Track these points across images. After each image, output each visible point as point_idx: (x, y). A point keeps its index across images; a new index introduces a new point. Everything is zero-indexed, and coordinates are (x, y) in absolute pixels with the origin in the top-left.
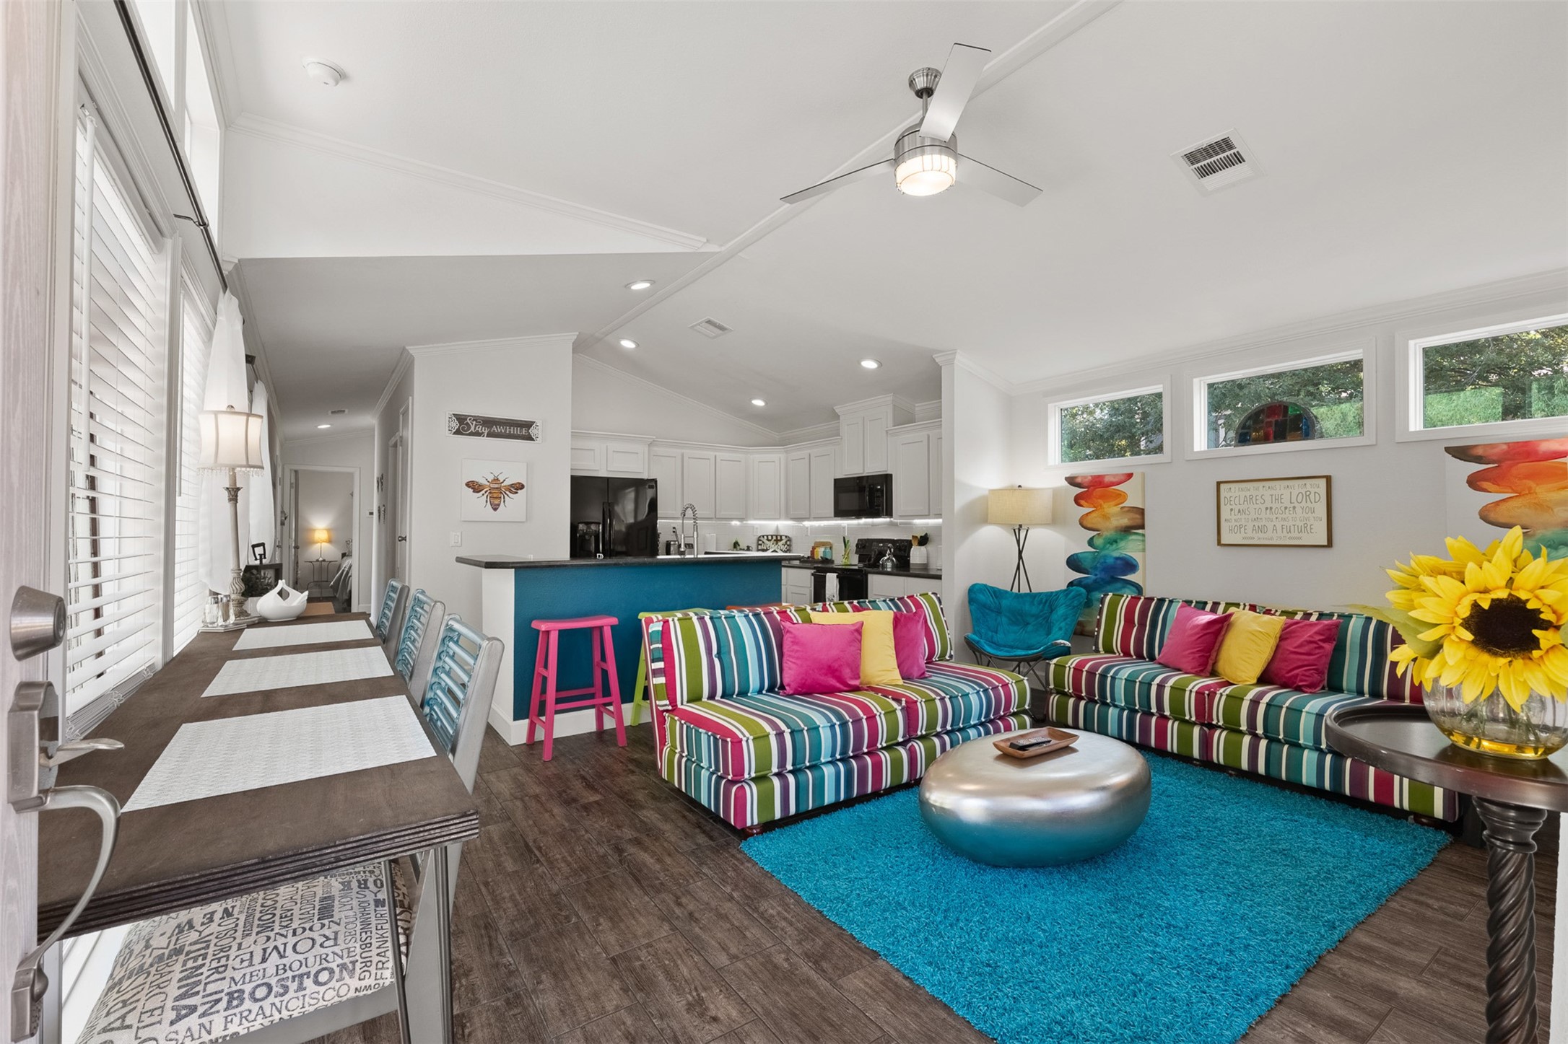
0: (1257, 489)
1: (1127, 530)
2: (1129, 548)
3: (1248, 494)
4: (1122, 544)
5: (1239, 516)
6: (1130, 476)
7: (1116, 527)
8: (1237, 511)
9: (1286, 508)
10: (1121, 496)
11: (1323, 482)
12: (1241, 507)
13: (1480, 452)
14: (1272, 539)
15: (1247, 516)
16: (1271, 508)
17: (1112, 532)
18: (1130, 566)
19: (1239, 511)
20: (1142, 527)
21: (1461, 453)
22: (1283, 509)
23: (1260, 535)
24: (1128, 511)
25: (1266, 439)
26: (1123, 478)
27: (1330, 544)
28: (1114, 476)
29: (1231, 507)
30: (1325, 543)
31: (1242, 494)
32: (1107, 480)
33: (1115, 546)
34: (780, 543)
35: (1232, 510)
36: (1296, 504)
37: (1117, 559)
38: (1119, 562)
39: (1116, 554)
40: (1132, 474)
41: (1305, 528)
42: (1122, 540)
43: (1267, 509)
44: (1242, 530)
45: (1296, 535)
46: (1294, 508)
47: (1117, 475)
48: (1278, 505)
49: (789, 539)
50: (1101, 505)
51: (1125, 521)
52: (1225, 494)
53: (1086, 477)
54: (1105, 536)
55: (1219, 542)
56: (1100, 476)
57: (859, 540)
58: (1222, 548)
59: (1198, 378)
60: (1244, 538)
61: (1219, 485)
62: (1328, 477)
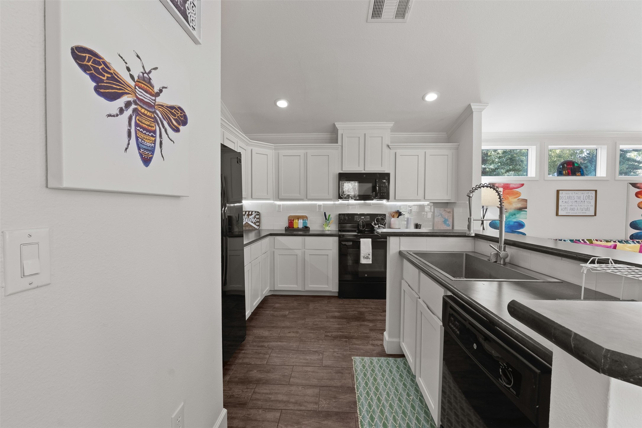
0: (572, 194)
1: (520, 209)
2: (521, 217)
3: (569, 195)
4: (517, 216)
5: (565, 204)
6: (523, 185)
7: (515, 208)
8: (564, 202)
9: (582, 201)
10: (519, 194)
11: (594, 192)
12: (566, 201)
13: (638, 185)
14: (576, 213)
15: (568, 204)
16: (577, 201)
17: (513, 210)
18: (521, 225)
19: (565, 202)
20: (526, 208)
21: (634, 185)
22: (581, 202)
23: (573, 212)
24: (521, 201)
25: (568, 174)
26: (519, 186)
28: (515, 184)
29: (563, 200)
30: (594, 215)
31: (567, 195)
32: (511, 186)
33: (514, 216)
34: (250, 217)
35: (562, 201)
36: (585, 200)
37: (515, 222)
38: (516, 224)
39: (515, 220)
40: (524, 184)
41: (587, 209)
42: (518, 214)
43: (575, 201)
44: (566, 209)
45: (585, 212)
46: (584, 201)
47: (516, 184)
48: (579, 200)
49: (258, 214)
50: (508, 197)
51: (519, 205)
52: (560, 195)
53: (500, 184)
54: (509, 212)
55: (557, 214)
56: (507, 184)
57: (340, 215)
58: (558, 217)
59: (549, 146)
60: (566, 213)
61: (558, 192)
62: (596, 191)
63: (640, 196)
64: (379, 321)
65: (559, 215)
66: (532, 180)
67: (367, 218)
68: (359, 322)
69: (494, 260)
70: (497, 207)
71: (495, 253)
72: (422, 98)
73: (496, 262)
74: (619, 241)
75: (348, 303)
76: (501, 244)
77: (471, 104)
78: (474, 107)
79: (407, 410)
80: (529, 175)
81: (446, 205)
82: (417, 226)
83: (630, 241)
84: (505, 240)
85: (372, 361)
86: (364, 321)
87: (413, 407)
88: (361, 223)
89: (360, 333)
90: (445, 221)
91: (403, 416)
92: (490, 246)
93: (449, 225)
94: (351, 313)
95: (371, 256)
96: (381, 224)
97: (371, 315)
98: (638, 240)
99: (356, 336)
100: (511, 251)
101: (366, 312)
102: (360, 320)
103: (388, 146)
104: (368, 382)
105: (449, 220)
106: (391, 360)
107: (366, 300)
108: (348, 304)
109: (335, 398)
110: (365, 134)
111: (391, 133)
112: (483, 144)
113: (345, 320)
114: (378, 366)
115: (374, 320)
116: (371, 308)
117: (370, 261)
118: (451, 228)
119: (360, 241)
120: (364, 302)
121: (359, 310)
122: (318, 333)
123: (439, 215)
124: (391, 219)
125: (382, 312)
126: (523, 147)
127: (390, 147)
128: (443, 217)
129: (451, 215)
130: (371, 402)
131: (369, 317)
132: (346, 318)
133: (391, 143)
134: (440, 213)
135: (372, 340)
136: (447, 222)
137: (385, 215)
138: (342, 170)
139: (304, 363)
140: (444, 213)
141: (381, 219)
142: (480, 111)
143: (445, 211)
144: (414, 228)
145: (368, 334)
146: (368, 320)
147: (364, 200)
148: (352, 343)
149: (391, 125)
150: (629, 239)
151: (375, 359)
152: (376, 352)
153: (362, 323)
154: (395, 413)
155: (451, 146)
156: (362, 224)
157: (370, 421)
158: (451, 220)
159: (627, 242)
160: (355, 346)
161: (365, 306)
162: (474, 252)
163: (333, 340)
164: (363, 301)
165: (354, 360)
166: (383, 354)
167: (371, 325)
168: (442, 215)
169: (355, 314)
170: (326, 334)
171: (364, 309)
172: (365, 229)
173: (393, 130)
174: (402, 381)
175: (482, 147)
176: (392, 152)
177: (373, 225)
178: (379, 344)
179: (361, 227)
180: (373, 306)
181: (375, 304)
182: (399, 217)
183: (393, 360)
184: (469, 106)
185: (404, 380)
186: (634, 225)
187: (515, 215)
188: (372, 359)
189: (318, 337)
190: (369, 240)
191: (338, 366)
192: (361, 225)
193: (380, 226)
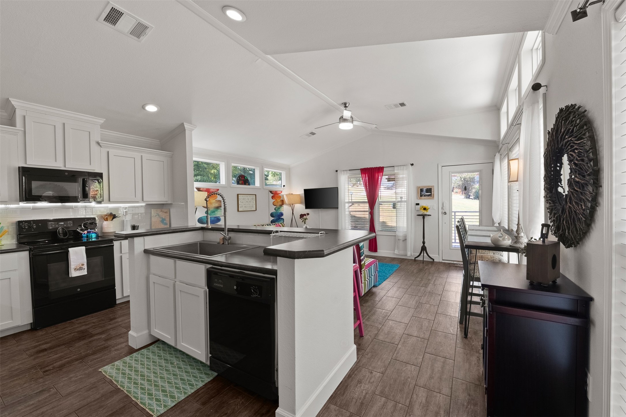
0: (245, 197)
1: (217, 208)
2: (218, 214)
3: (243, 198)
4: (216, 213)
5: (242, 203)
7: (214, 207)
10: (216, 196)
11: (255, 195)
12: (242, 201)
14: (247, 209)
16: (247, 201)
17: (213, 209)
18: (219, 219)
20: (221, 207)
21: (271, 192)
22: (249, 202)
24: (218, 202)
25: (242, 184)
26: (216, 190)
27: (256, 210)
28: (214, 189)
30: (255, 210)
32: (212, 190)
35: (240, 202)
38: (215, 219)
39: (215, 216)
40: (219, 189)
41: (252, 207)
42: (216, 211)
44: (242, 207)
45: (251, 208)
46: (251, 201)
51: (217, 205)
52: (239, 198)
53: (204, 189)
54: (211, 210)
55: (238, 211)
56: (209, 189)
57: (19, 222)
58: (239, 212)
59: (232, 164)
60: (243, 209)
61: (238, 195)
62: (256, 195)
63: (273, 198)
64: (111, 330)
65: (239, 210)
66: (223, 187)
67: (69, 224)
68: (85, 340)
69: (222, 243)
70: (203, 207)
71: (222, 238)
72: (142, 107)
73: (223, 244)
74: (267, 225)
75: (54, 330)
76: (226, 231)
77: (184, 123)
78: (186, 126)
79: (176, 372)
80: (221, 183)
81: (161, 206)
82: (134, 228)
83: (271, 224)
84: (228, 228)
85: (125, 361)
86: (91, 337)
87: (179, 368)
88: (60, 230)
89: (95, 348)
90: (163, 221)
91: (175, 377)
92: (221, 233)
93: (166, 224)
94: (67, 336)
95: (85, 267)
96: (90, 229)
97: (98, 328)
98: (274, 223)
99: (90, 352)
100: (232, 235)
101: (89, 328)
102: (86, 338)
103: (98, 143)
104: (130, 376)
105: (166, 219)
106: (145, 351)
107: (81, 318)
108: (56, 331)
109: (101, 407)
110: (64, 124)
111: (101, 129)
112: (194, 156)
113: (63, 347)
114: (133, 361)
115: (104, 331)
116: (94, 323)
117: (85, 272)
118: (168, 226)
119: (68, 251)
120: (79, 321)
121: (76, 330)
122: (28, 375)
123: (156, 216)
124: (103, 222)
125: (109, 322)
126: (217, 162)
127: (101, 144)
128: (160, 217)
129: (168, 214)
130: (142, 386)
131: (96, 331)
132: (64, 344)
133: (101, 141)
134: (157, 214)
135: (113, 347)
136: (165, 222)
137: (94, 219)
138: (26, 164)
139: (30, 410)
140: (161, 213)
141: (90, 223)
142: (191, 130)
143: (162, 211)
144: (132, 230)
145: (104, 344)
146: (97, 334)
147: (62, 202)
148: (89, 360)
149: (102, 121)
150: (270, 223)
151: (127, 359)
152: (124, 353)
153: (91, 339)
154: (167, 379)
155: (166, 154)
156: (63, 231)
157: (149, 397)
158: (168, 219)
159: (270, 225)
160: (95, 361)
161: (84, 324)
162: (204, 241)
163: (60, 370)
164: (77, 320)
165: (104, 371)
166: (132, 351)
167: (103, 336)
168: (159, 215)
169: (73, 336)
170: (43, 370)
171: (84, 326)
172: (68, 236)
173: (102, 126)
174: (162, 359)
175: (193, 158)
176: (104, 151)
177: (79, 231)
178: (123, 347)
179: (61, 234)
180: (94, 321)
181: (97, 317)
182: (114, 220)
183: (146, 351)
184: (182, 125)
185: (164, 357)
186: (272, 215)
187: (214, 212)
188: (124, 360)
189: (33, 379)
190: (82, 249)
191: (85, 386)
192: (61, 232)
193: (90, 232)
